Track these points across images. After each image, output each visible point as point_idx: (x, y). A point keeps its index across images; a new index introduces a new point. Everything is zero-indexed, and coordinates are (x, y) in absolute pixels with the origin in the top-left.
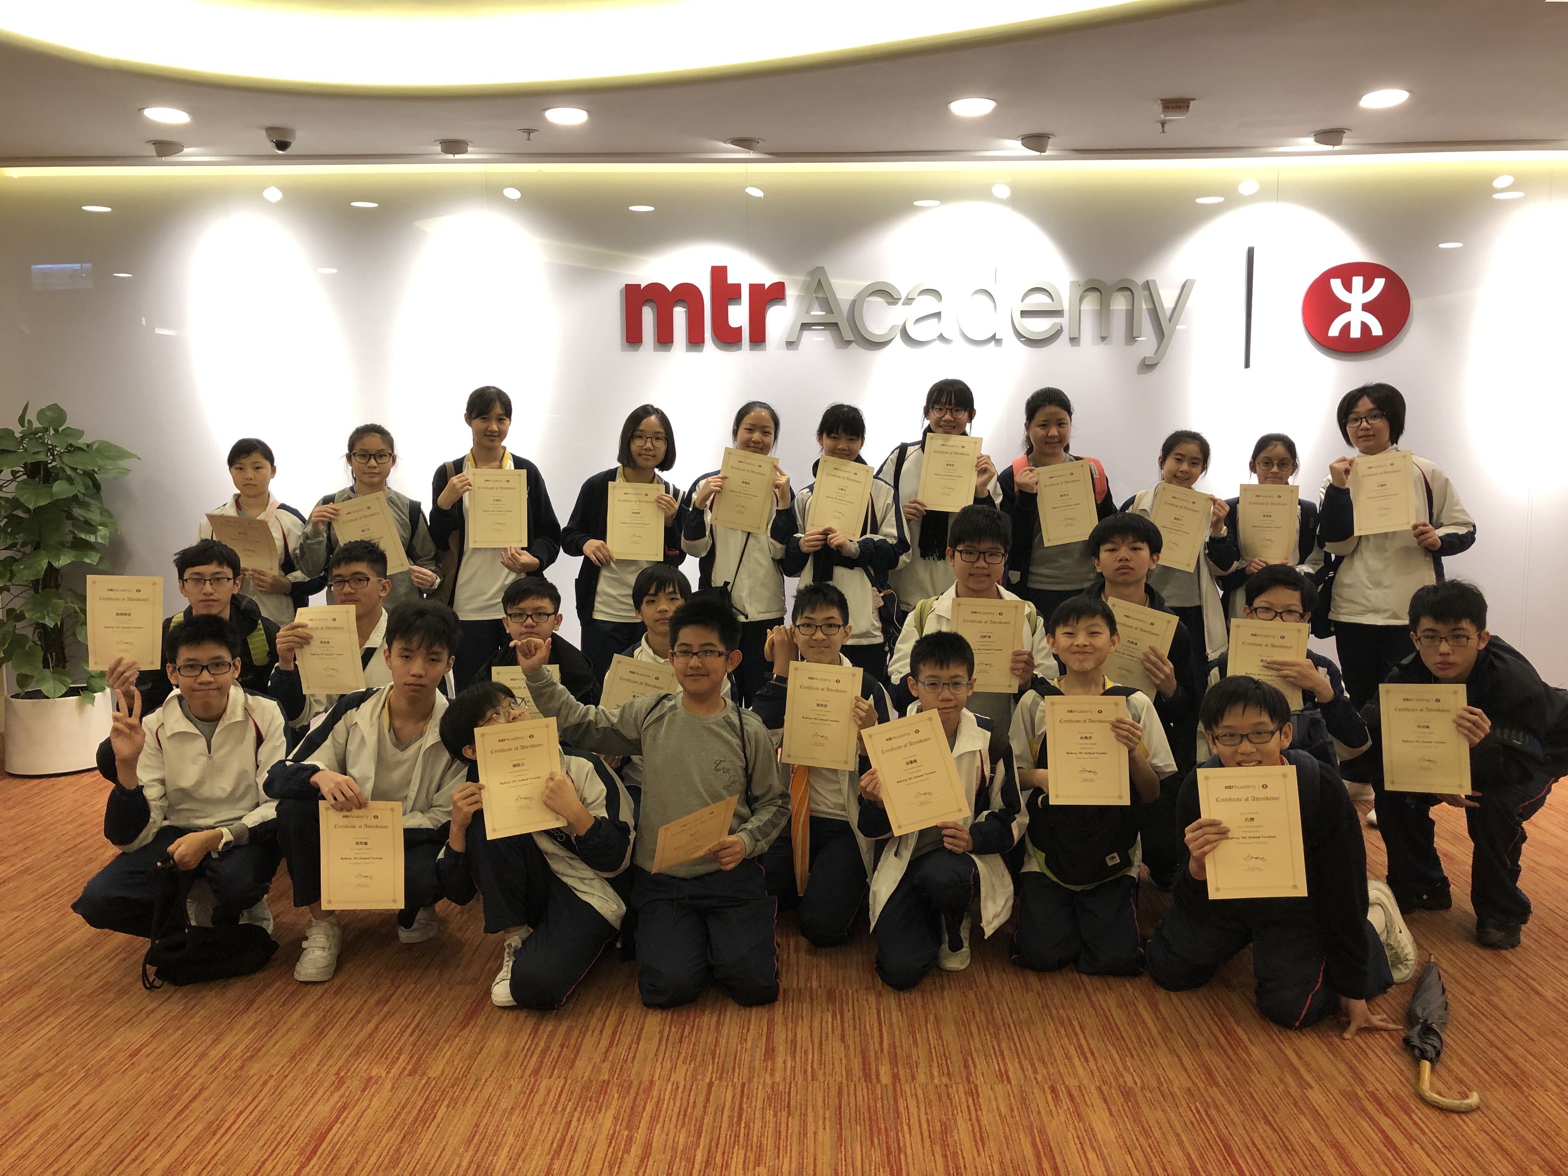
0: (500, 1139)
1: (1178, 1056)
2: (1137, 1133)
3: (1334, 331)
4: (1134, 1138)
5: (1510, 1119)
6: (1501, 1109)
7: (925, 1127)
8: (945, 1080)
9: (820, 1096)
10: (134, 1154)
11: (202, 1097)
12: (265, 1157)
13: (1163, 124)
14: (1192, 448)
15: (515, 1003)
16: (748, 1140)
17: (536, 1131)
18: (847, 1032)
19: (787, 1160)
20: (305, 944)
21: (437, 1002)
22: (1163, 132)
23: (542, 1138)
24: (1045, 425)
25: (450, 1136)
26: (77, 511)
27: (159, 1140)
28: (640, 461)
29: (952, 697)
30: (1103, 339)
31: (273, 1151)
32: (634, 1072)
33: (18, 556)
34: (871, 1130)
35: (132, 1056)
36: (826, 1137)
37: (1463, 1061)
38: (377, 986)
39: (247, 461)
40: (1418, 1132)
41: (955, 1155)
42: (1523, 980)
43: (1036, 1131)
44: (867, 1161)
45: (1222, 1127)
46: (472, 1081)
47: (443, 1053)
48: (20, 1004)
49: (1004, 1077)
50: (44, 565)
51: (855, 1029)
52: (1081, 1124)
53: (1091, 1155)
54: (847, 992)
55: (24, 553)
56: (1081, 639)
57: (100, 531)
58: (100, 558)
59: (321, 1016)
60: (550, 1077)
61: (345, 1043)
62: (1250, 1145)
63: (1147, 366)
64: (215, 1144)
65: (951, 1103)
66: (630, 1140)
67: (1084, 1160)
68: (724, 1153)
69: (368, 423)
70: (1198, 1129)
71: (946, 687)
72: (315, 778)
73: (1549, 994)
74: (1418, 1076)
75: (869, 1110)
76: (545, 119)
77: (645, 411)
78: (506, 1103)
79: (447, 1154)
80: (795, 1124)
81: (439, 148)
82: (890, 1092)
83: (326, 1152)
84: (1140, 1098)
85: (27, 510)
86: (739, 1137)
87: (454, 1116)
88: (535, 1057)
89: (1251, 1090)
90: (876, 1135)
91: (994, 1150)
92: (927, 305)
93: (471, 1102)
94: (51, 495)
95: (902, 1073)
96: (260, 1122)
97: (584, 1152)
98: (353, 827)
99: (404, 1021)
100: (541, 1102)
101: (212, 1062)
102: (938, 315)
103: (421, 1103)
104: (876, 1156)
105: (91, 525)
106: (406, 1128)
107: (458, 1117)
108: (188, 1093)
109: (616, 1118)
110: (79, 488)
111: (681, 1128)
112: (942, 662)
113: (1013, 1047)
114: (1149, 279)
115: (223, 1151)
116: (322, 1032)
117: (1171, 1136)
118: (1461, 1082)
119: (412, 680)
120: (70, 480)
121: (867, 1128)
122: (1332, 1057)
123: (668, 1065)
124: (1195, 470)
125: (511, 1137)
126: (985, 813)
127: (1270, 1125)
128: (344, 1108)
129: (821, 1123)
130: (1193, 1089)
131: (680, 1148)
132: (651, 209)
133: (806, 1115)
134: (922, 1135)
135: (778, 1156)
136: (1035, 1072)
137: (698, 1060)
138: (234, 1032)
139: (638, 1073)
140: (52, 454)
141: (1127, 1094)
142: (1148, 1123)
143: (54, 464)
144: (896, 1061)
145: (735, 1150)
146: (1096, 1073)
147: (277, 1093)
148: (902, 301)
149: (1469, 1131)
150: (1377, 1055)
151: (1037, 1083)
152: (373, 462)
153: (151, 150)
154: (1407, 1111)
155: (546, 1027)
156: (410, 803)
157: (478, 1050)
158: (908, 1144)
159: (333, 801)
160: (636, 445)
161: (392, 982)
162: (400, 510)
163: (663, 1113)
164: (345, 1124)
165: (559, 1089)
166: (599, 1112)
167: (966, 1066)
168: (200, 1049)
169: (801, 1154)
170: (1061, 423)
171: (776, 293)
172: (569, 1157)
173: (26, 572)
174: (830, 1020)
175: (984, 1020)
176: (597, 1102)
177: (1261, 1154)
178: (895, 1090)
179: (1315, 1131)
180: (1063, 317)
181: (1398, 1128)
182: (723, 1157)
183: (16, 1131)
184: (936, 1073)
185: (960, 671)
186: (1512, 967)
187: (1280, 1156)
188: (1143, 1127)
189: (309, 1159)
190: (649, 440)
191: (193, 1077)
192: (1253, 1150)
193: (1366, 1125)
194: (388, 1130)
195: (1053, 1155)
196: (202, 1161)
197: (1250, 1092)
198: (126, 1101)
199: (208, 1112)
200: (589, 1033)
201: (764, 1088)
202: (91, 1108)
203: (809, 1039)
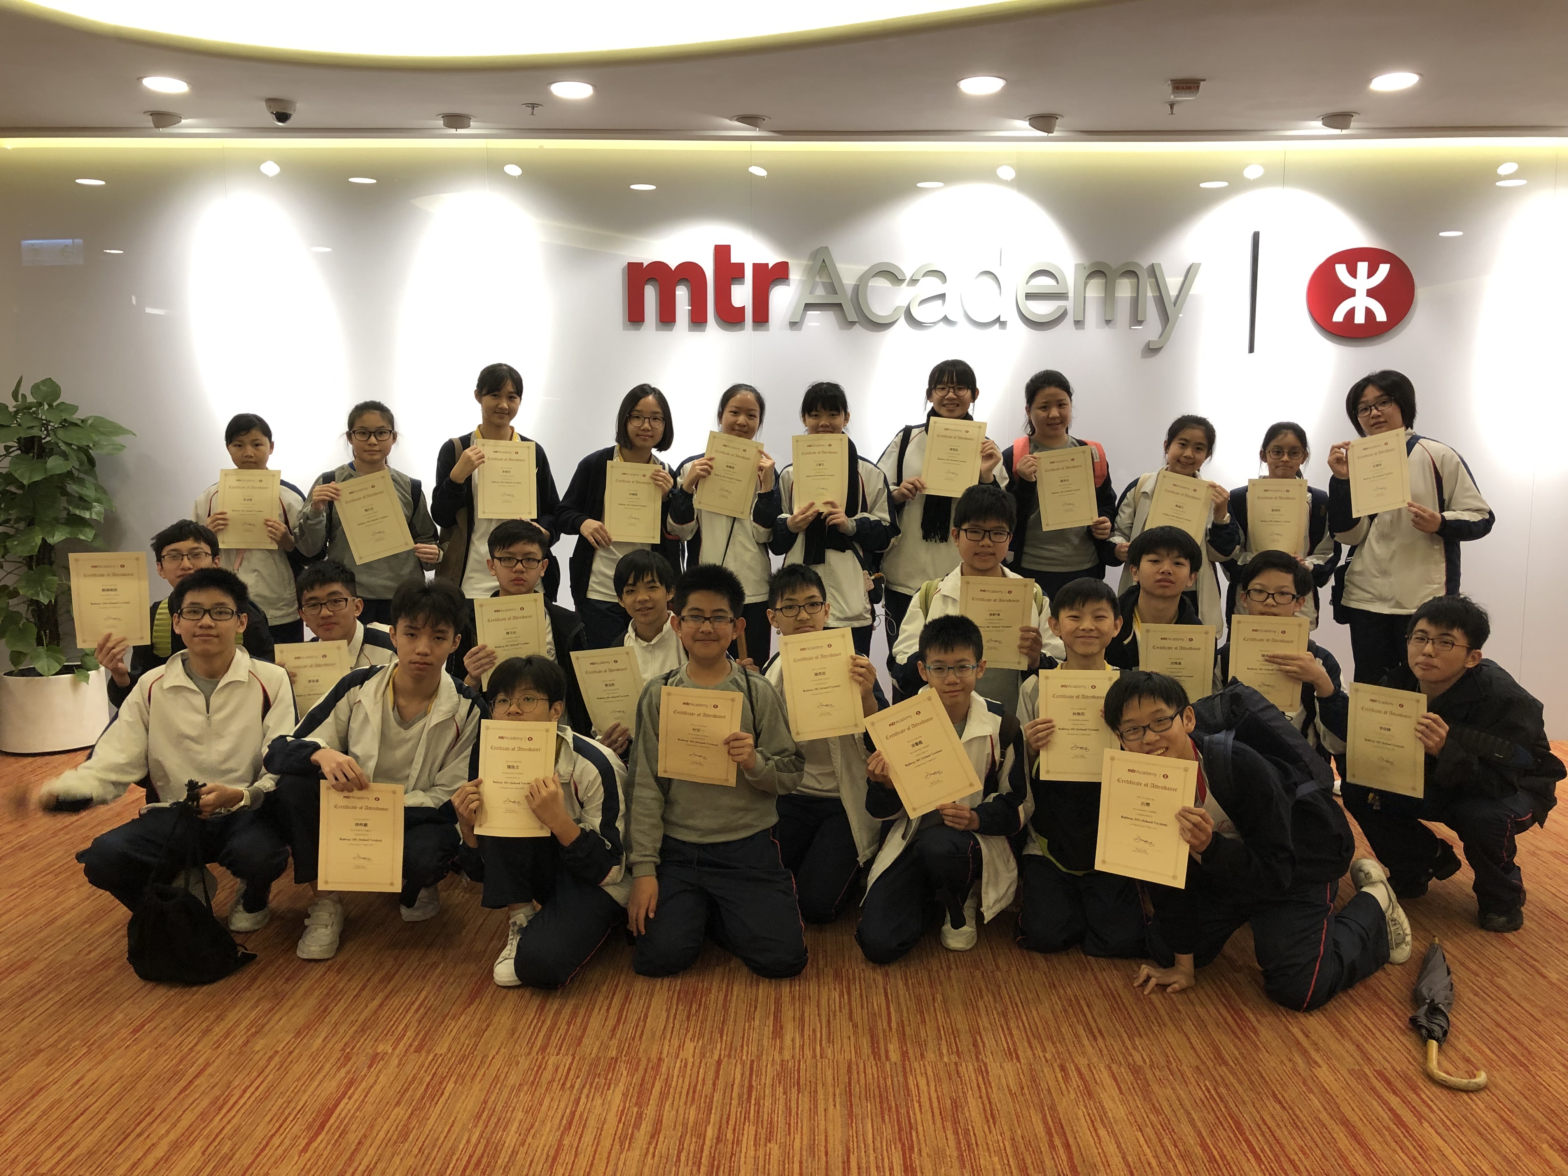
0: (509, 1115)
1: (1186, 1035)
2: (1148, 1111)
3: (1339, 316)
4: (1145, 1116)
5: (1517, 1097)
6: (1509, 1088)
7: (935, 1105)
8: (954, 1058)
9: (829, 1073)
10: (138, 1130)
11: (207, 1072)
12: (272, 1132)
13: (1172, 106)
14: (1197, 434)
15: (519, 983)
16: (758, 1117)
17: (544, 1108)
18: (854, 1010)
19: (798, 1137)
20: (307, 922)
21: (441, 980)
22: (1172, 113)
23: (551, 1113)
24: (1045, 407)
25: (458, 1113)
26: (73, 488)
27: (164, 1114)
28: (638, 442)
29: (958, 681)
30: (1108, 322)
31: (281, 1126)
32: (641, 1050)
33: (11, 531)
34: (881, 1108)
35: (135, 1031)
36: (837, 1113)
37: (1470, 1042)
38: (381, 964)
39: (247, 438)
40: (1426, 1110)
41: (966, 1132)
42: (1527, 963)
43: (1046, 1108)
44: (879, 1138)
45: (1232, 1105)
46: (479, 1058)
47: (449, 1031)
48: (20, 980)
49: (1012, 1054)
50: (38, 541)
51: (862, 1007)
52: (1092, 1103)
53: (1102, 1132)
54: (854, 971)
55: (17, 529)
56: (1087, 623)
57: (95, 507)
58: (95, 534)
59: (325, 992)
60: (558, 1054)
61: (349, 1021)
62: (1260, 1122)
63: (1151, 350)
64: (221, 1119)
65: (961, 1081)
66: (640, 1116)
67: (1096, 1138)
68: (734, 1130)
69: (368, 400)
70: (1208, 1107)
71: (951, 671)
72: (316, 756)
73: (1554, 976)
74: (1425, 1055)
75: (879, 1087)
76: (550, 93)
77: (640, 392)
78: (514, 1079)
79: (456, 1129)
80: (805, 1102)
81: (442, 122)
82: (900, 1069)
83: (334, 1127)
84: (1149, 1075)
85: (21, 486)
86: (749, 1113)
87: (462, 1093)
88: (542, 1034)
89: (1260, 1068)
90: (886, 1112)
91: (1005, 1128)
92: (931, 286)
93: (478, 1080)
94: (46, 470)
95: (911, 1052)
96: (266, 1096)
97: (593, 1128)
98: (355, 808)
99: (409, 998)
100: (550, 1078)
101: (216, 1039)
102: (942, 296)
103: (428, 1079)
104: (888, 1131)
105: (86, 501)
106: (413, 1104)
107: (465, 1093)
108: (193, 1068)
109: (625, 1095)
110: (72, 464)
111: (691, 1106)
112: (947, 645)
113: (1021, 1025)
114: (1154, 262)
115: (229, 1127)
116: (327, 1007)
117: (1181, 1113)
118: (1468, 1061)
119: (417, 658)
120: (65, 455)
121: (878, 1104)
122: (1339, 1037)
123: (676, 1043)
124: (1198, 456)
125: (520, 1113)
126: (994, 795)
127: (1280, 1103)
128: (351, 1083)
129: (831, 1100)
130: (1202, 1068)
131: (690, 1125)
132: (653, 187)
133: (816, 1092)
134: (933, 1112)
135: (790, 1134)
136: (1044, 1050)
137: (706, 1039)
138: (237, 1009)
139: (645, 1051)
140: (46, 429)
141: (1136, 1071)
142: (1157, 1101)
143: (48, 439)
144: (905, 1040)
145: (746, 1128)
146: (1105, 1052)
147: (283, 1069)
148: (906, 282)
149: (1478, 1110)
150: (1384, 1035)
151: (1047, 1061)
152: (373, 439)
153: (149, 122)
154: (1415, 1089)
155: (552, 1004)
156: (412, 782)
157: (484, 1027)
158: (919, 1121)
159: (334, 782)
160: (633, 426)
161: (395, 959)
162: (402, 488)
163: (672, 1090)
164: (352, 1100)
165: (567, 1066)
166: (608, 1089)
167: (975, 1045)
168: (204, 1025)
169: (812, 1131)
170: (1061, 405)
171: (780, 273)
172: (580, 1132)
173: (19, 549)
174: (837, 999)
175: (991, 999)
176: (606, 1079)
177: (1271, 1131)
178: (904, 1068)
179: (1325, 1109)
180: (1067, 299)
181: (1407, 1106)
182: (734, 1133)
183: (18, 1108)
184: (945, 1052)
185: (966, 654)
186: (1516, 949)
187: (1290, 1134)
188: (1153, 1105)
189: (317, 1134)
190: (647, 420)
191: (198, 1053)
192: (1264, 1127)
193: (1375, 1103)
194: (396, 1105)
195: (1065, 1133)
196: (207, 1137)
197: (1259, 1071)
198: (131, 1076)
199: (212, 1088)
200: (596, 1010)
201: (773, 1065)
202: (93, 1084)
203: (817, 1018)
